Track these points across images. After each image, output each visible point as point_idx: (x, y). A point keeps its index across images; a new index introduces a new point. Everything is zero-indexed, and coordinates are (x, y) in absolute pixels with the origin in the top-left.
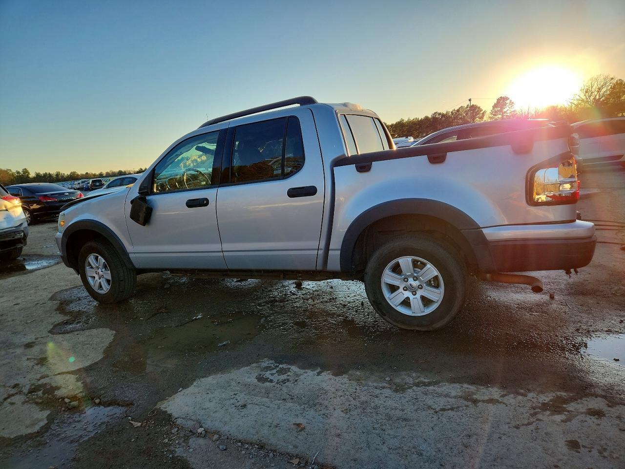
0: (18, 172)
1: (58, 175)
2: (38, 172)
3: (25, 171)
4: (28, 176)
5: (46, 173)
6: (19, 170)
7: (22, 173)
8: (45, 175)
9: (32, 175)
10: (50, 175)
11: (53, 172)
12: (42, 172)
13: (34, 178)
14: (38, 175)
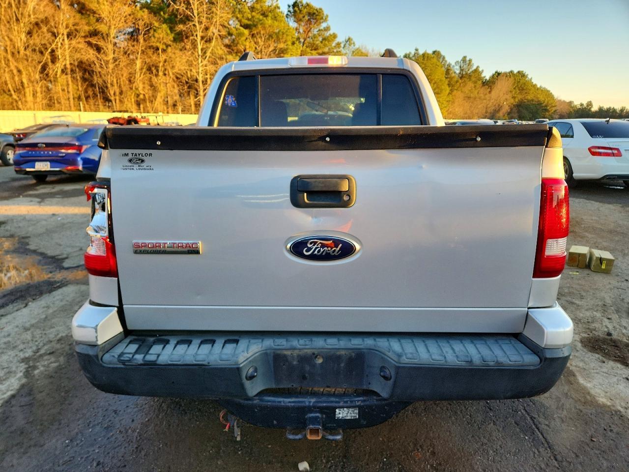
0: (582, 105)
1: (622, 110)
2: (601, 106)
3: (590, 104)
4: (590, 110)
5: (610, 108)
6: (583, 103)
7: (585, 105)
8: (608, 110)
9: (595, 108)
10: (614, 111)
11: (618, 107)
12: (606, 106)
13: (596, 112)
14: (601, 110)
